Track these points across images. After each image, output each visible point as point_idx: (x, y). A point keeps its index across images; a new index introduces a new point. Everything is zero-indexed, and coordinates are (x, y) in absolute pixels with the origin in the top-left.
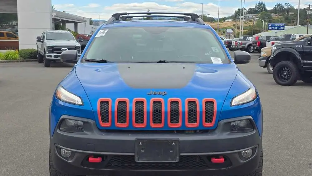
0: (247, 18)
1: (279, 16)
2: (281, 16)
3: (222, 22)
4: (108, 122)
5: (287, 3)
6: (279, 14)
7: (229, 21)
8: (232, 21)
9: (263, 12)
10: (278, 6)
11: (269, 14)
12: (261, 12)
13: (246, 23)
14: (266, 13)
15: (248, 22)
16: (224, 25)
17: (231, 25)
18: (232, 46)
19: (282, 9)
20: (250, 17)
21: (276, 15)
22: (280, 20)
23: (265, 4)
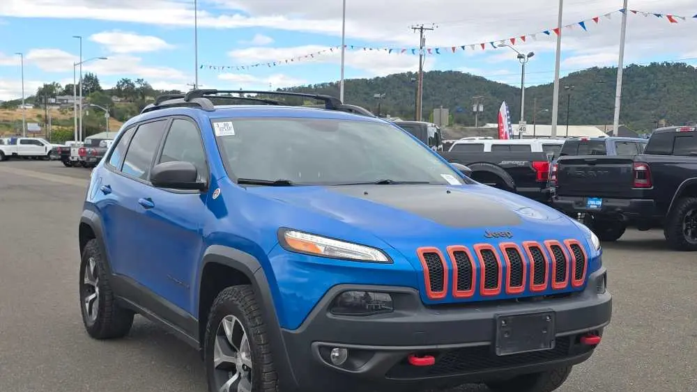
0: (64, 103)
1: (128, 101)
2: (131, 101)
3: (13, 110)
4: (442, 289)
5: (141, 79)
6: (126, 98)
7: (27, 107)
8: (34, 108)
9: (95, 93)
10: (123, 83)
11: (109, 96)
12: (91, 92)
13: (63, 114)
14: (101, 94)
15: (66, 112)
16: (17, 114)
17: (34, 117)
19: (132, 88)
20: (69, 101)
21: (121, 101)
22: (129, 110)
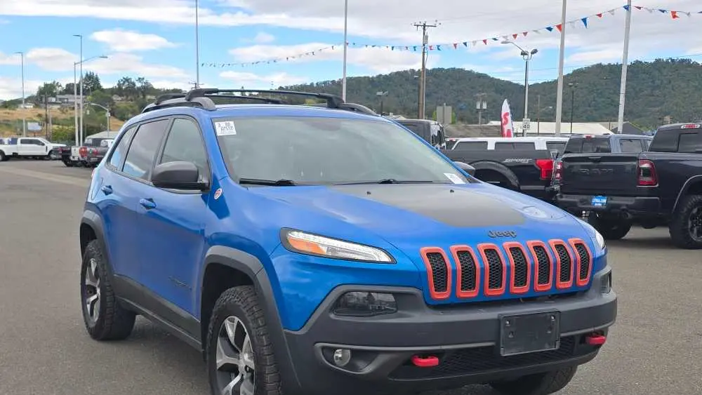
0: (64, 103)
1: (128, 100)
2: (132, 100)
3: (13, 109)
4: (446, 289)
5: (142, 77)
6: (127, 97)
7: (27, 107)
8: (34, 107)
9: (96, 91)
10: (124, 82)
11: (109, 95)
12: (92, 91)
13: (64, 113)
14: (102, 93)
15: (67, 111)
16: (17, 113)
17: (34, 116)
18: (74, 157)
19: (133, 87)
20: (69, 100)
21: (122, 100)
22: (130, 108)
23: (99, 77)
